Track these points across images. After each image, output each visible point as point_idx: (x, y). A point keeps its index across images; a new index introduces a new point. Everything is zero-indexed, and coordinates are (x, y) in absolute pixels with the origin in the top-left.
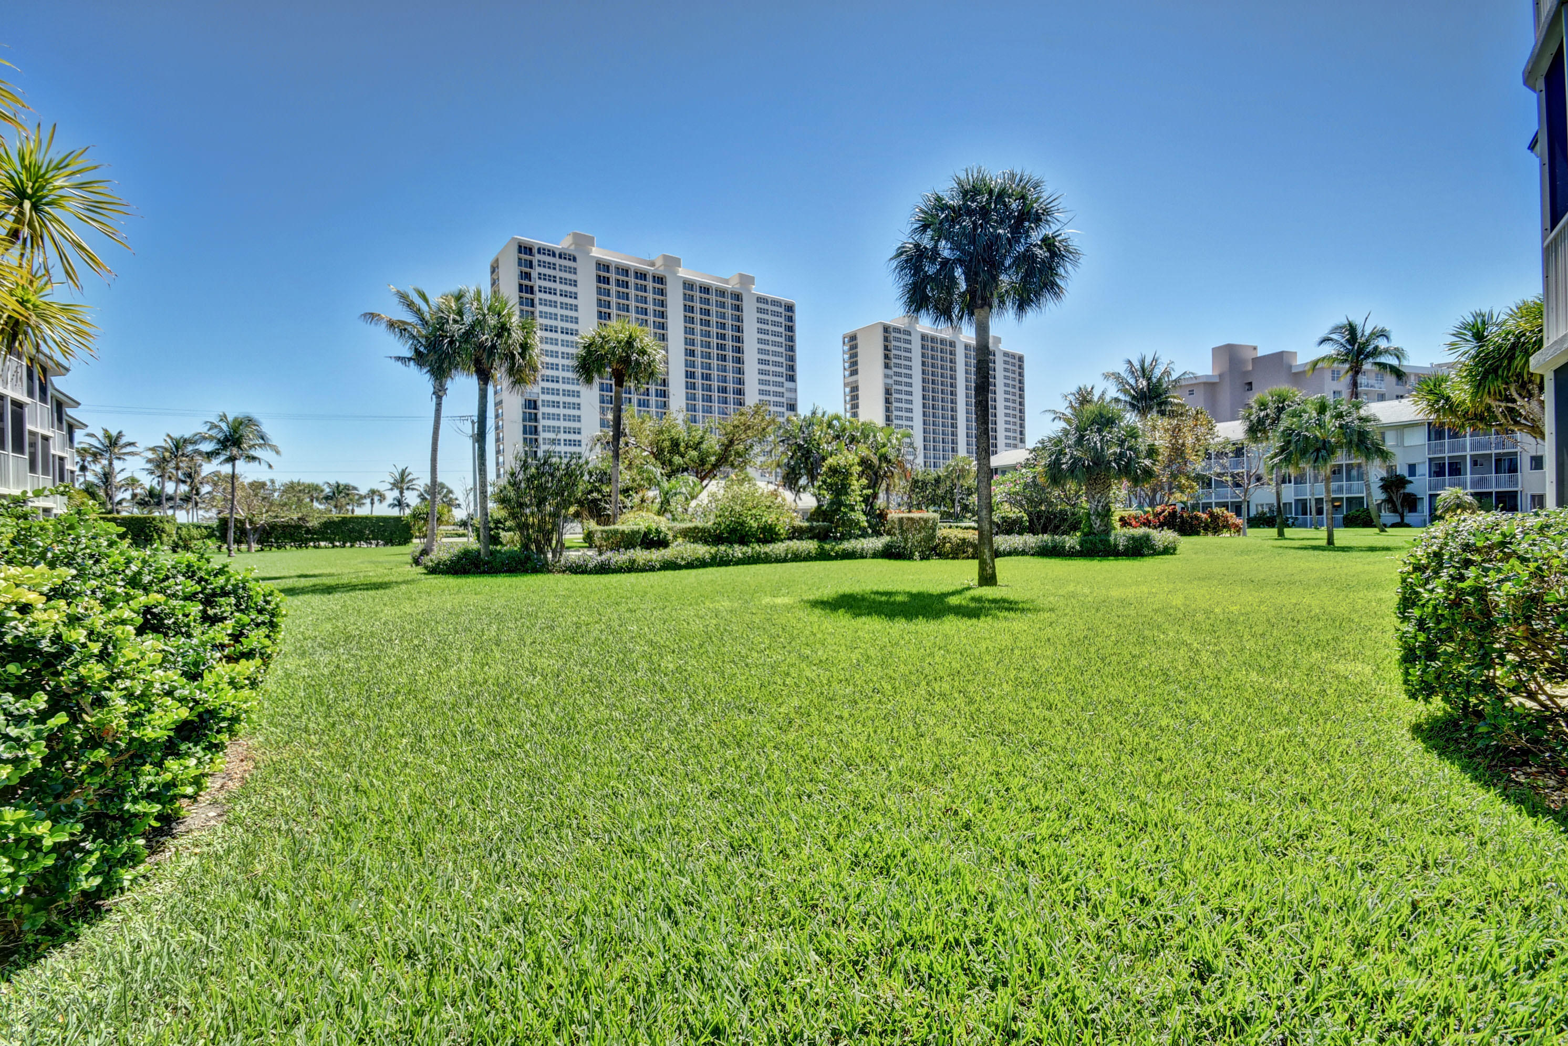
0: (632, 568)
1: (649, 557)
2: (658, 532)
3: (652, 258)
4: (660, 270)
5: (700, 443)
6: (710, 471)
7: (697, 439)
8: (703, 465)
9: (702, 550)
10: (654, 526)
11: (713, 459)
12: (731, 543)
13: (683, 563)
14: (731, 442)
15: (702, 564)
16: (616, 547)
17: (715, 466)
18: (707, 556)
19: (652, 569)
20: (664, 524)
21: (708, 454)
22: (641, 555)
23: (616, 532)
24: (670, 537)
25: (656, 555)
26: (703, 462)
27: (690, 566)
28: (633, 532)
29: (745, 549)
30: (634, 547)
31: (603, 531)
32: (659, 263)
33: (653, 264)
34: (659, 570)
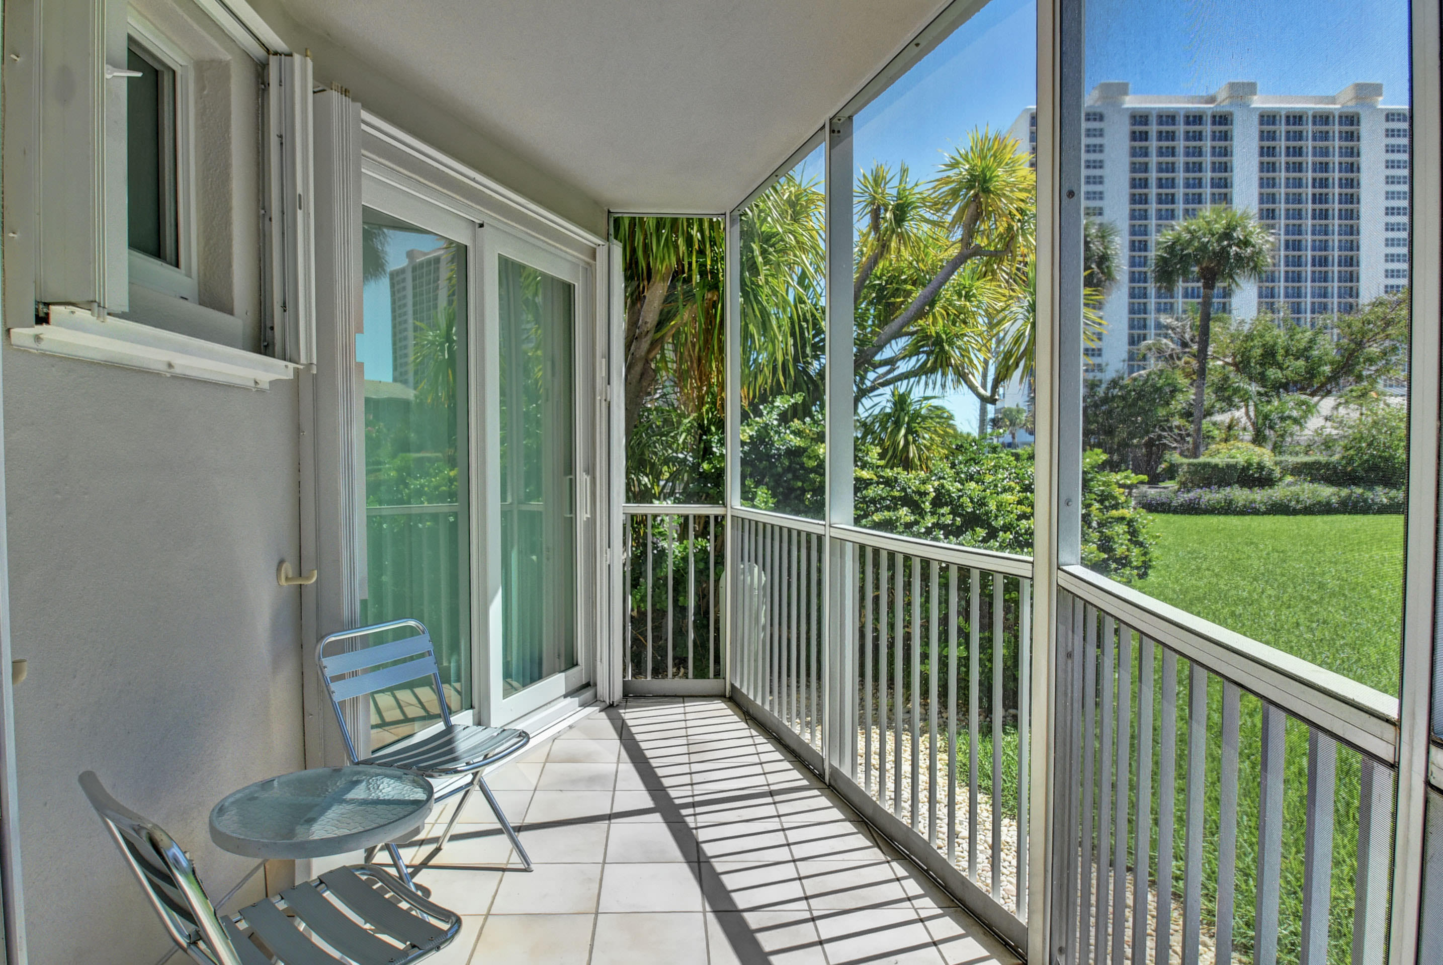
0: (1228, 509)
1: (1251, 497)
2: (1261, 467)
3: (1212, 92)
4: (1223, 104)
5: (1308, 348)
6: (1323, 385)
7: (1303, 344)
8: (1313, 376)
9: (1326, 492)
10: (1256, 460)
11: (1327, 369)
12: (1370, 484)
13: (1299, 506)
14: (1360, 345)
15: (1326, 509)
16: (1207, 483)
17: (1334, 378)
18: (1334, 500)
19: (1256, 512)
20: (1265, 456)
21: (1321, 361)
22: (1240, 495)
23: (1206, 465)
24: (1277, 473)
25: (1259, 496)
26: (1312, 373)
27: (1308, 511)
28: (1229, 466)
29: (1393, 493)
30: (1229, 485)
31: (1189, 464)
32: (1222, 95)
33: (1212, 100)
34: (1264, 513)
